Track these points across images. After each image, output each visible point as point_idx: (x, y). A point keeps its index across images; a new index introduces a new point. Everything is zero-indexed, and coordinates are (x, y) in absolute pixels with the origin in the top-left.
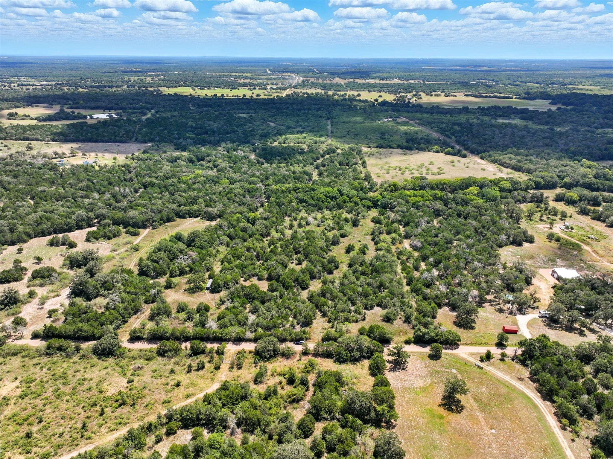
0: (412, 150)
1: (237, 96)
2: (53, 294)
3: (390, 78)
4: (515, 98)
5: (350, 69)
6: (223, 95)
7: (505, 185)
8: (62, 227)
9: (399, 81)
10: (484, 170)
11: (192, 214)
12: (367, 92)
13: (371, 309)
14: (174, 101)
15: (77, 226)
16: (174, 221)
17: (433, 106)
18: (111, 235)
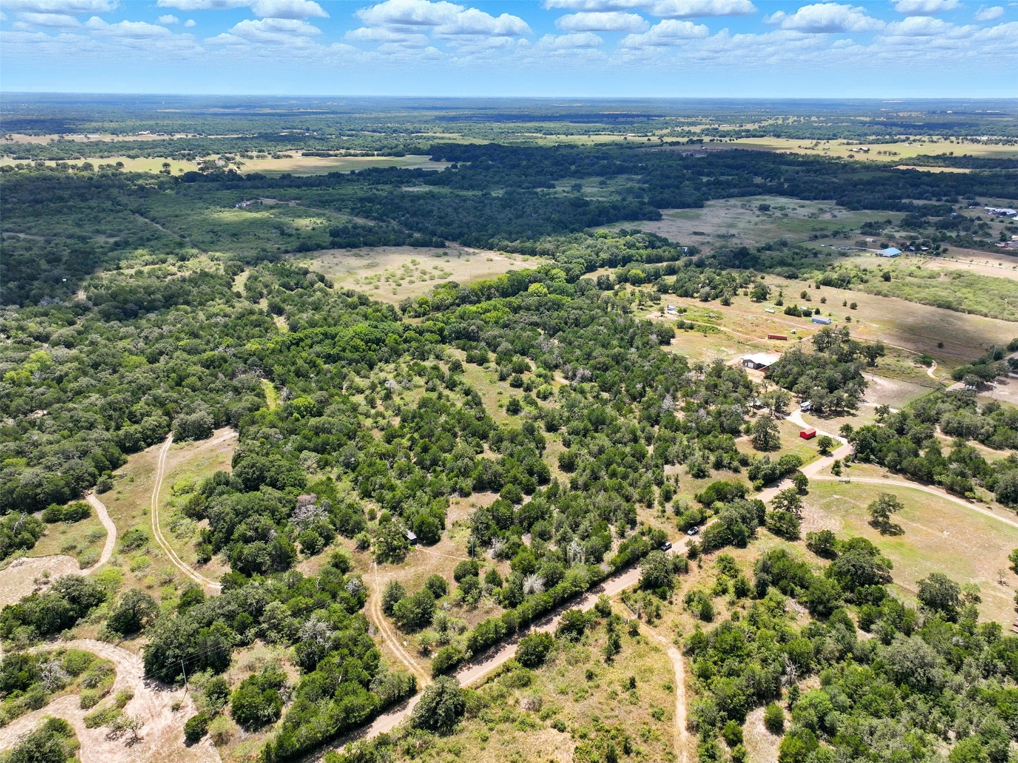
4: (378, 155)
7: (560, 275)
16: (125, 462)
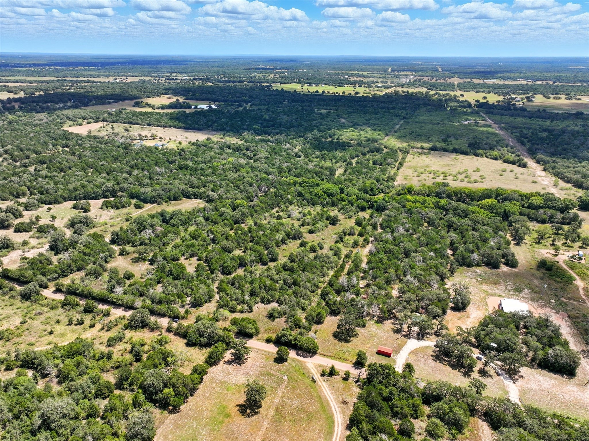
0: (468, 155)
1: (337, 93)
2: (40, 246)
3: (515, 79)
5: (479, 69)
6: (324, 92)
7: (534, 201)
8: (91, 195)
9: (524, 82)
10: (536, 183)
11: (197, 195)
12: (474, 93)
13: (267, 304)
14: (275, 95)
15: (103, 195)
17: (539, 110)
18: (120, 206)
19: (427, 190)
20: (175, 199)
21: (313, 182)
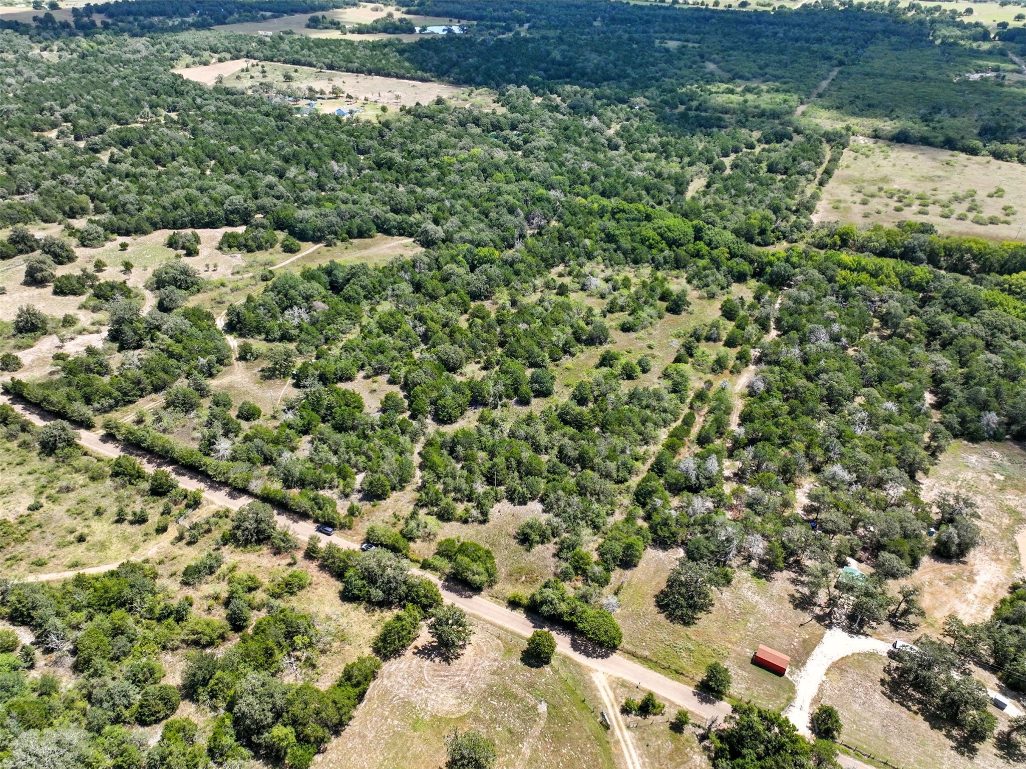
1: (702, 3)
2: (95, 328)
8: (203, 219)
11: (404, 229)
12: (997, 5)
13: (520, 504)
16: (371, 237)
19: (884, 240)
20: (361, 234)
21: (639, 212)
